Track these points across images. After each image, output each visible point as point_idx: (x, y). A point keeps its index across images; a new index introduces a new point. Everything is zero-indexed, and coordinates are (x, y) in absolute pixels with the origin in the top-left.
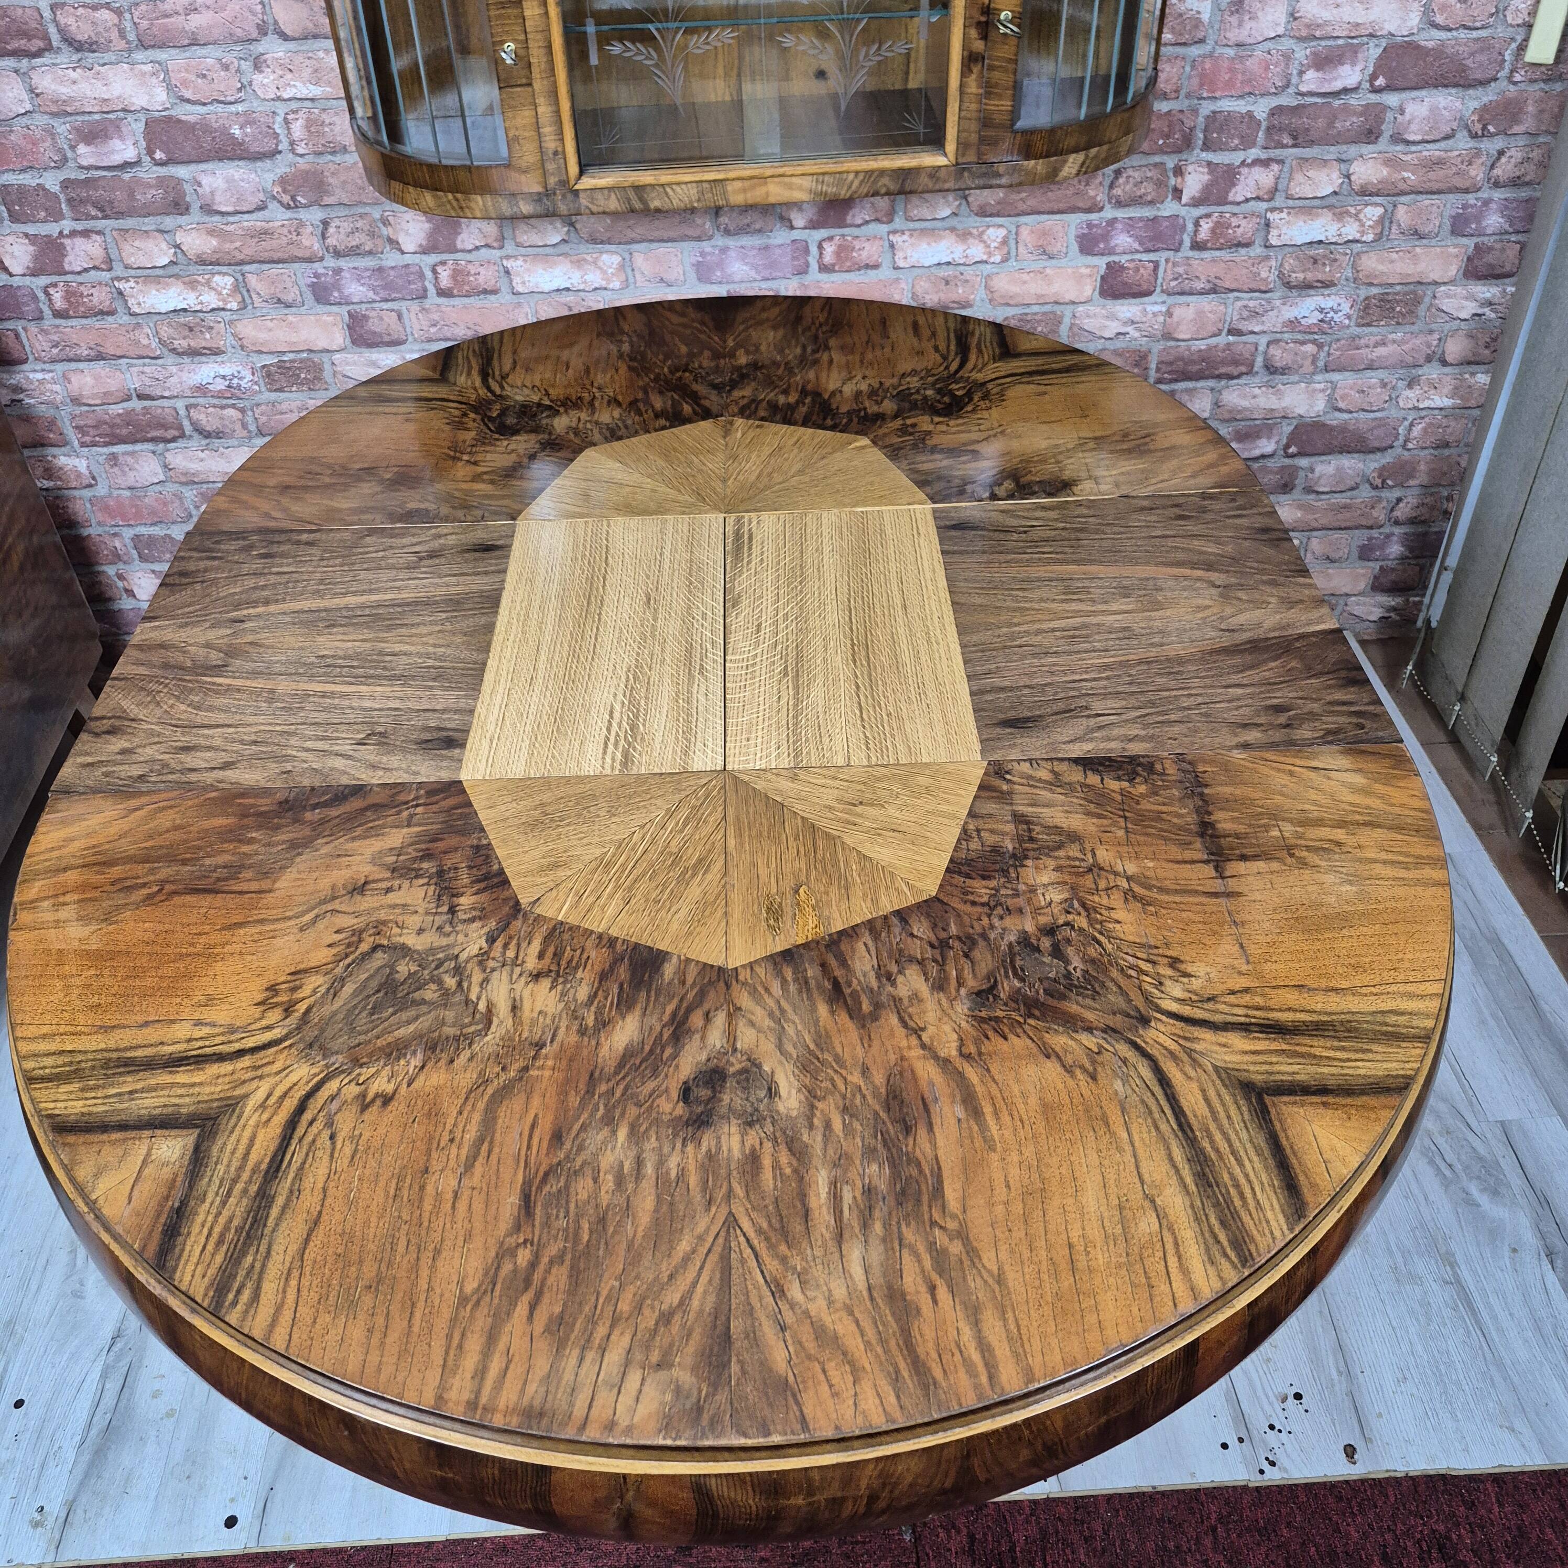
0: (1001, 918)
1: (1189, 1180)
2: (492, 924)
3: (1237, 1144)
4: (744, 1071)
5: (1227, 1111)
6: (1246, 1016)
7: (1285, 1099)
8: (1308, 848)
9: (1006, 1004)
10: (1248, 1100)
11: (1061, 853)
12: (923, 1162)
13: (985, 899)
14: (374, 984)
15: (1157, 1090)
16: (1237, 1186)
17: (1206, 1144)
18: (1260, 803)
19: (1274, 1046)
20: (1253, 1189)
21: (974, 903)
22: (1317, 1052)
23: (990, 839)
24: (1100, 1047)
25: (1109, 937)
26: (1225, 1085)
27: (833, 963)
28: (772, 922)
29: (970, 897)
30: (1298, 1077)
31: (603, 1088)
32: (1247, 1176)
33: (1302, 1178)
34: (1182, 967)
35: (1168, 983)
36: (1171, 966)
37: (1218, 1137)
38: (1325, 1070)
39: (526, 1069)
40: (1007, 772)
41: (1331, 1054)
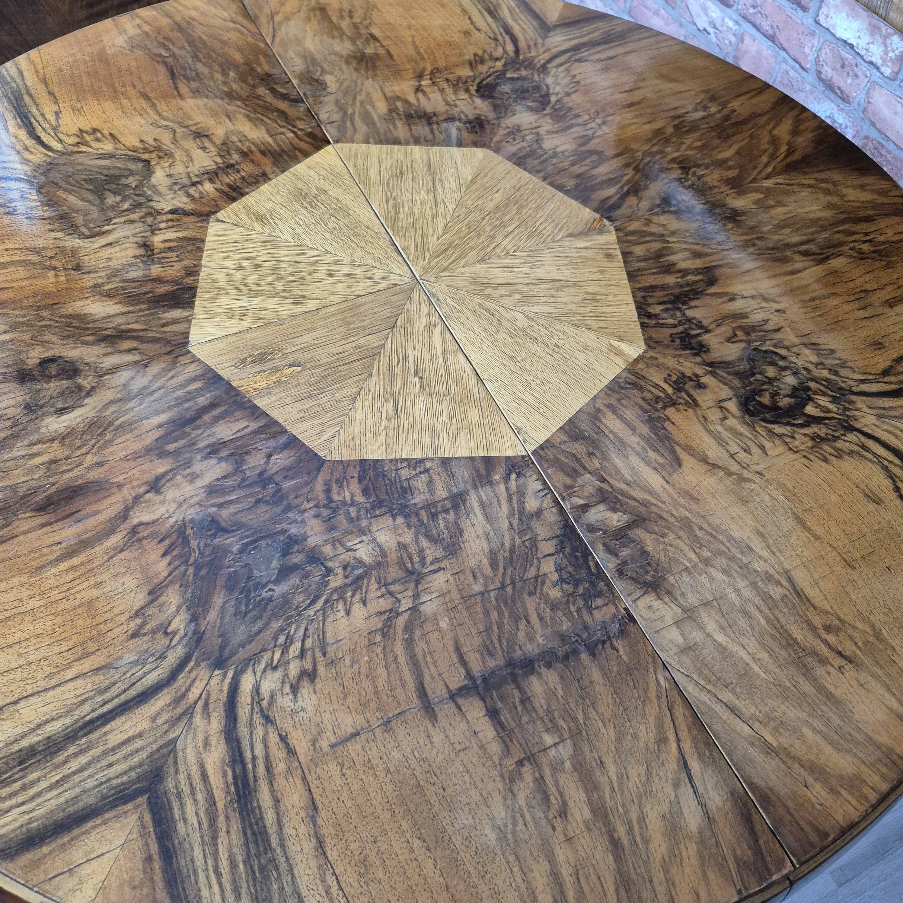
0: (317, 516)
1: (25, 743)
2: (190, 207)
3: (77, 778)
4: (80, 388)
5: (118, 761)
6: (254, 758)
7: (148, 817)
8: (540, 781)
9: (206, 545)
10: (139, 779)
11: (425, 543)
12: (10, 528)
13: (336, 497)
14: (112, 172)
15: (133, 692)
16: (24, 788)
17: (72, 750)
18: (592, 714)
19: (219, 795)
20: (23, 804)
21: (328, 491)
22: (222, 839)
23: (421, 483)
24: (175, 633)
25: (323, 609)
26: (152, 754)
27: (217, 412)
28: (250, 359)
29: (334, 487)
30: (180, 826)
31: (45, 313)
32: (39, 795)
33: (45, 850)
34: (305, 683)
35: (278, 674)
36: (303, 674)
37: (83, 759)
38: (198, 852)
39: (55, 268)
40: (519, 475)
41: (223, 855)
